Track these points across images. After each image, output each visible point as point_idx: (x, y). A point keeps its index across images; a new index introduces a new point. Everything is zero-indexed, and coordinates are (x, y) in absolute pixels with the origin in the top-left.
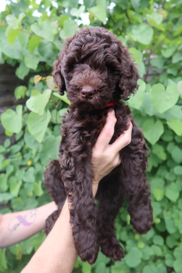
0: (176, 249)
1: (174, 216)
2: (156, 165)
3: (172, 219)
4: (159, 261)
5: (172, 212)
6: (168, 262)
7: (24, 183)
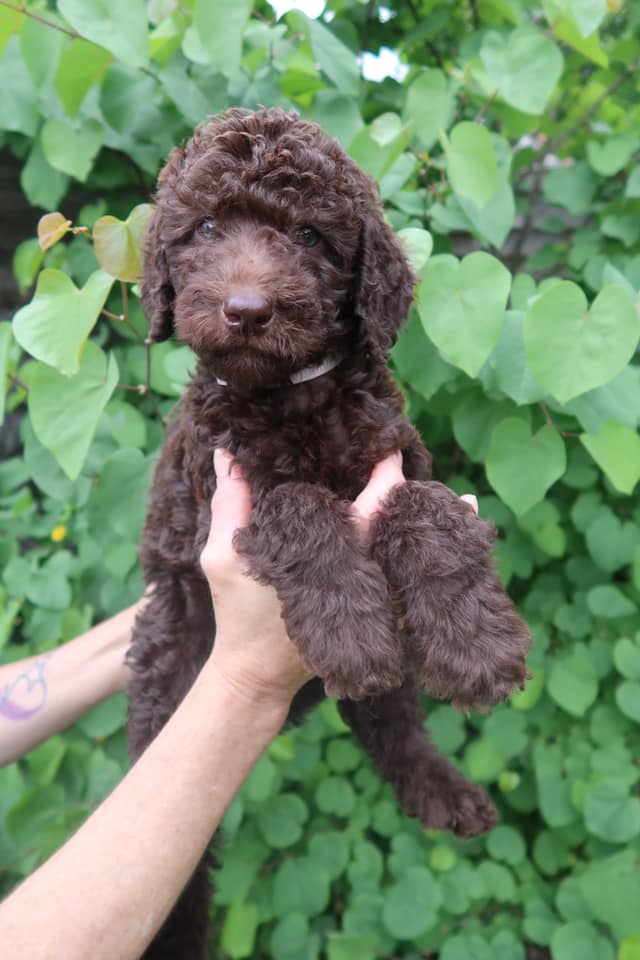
0: (568, 883)
1: (570, 763)
2: (525, 572)
3: (564, 775)
4: (500, 919)
5: (567, 751)
6: (534, 928)
7: (28, 606)
